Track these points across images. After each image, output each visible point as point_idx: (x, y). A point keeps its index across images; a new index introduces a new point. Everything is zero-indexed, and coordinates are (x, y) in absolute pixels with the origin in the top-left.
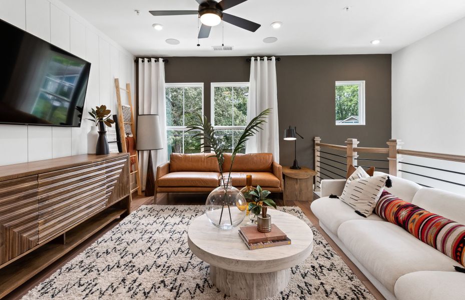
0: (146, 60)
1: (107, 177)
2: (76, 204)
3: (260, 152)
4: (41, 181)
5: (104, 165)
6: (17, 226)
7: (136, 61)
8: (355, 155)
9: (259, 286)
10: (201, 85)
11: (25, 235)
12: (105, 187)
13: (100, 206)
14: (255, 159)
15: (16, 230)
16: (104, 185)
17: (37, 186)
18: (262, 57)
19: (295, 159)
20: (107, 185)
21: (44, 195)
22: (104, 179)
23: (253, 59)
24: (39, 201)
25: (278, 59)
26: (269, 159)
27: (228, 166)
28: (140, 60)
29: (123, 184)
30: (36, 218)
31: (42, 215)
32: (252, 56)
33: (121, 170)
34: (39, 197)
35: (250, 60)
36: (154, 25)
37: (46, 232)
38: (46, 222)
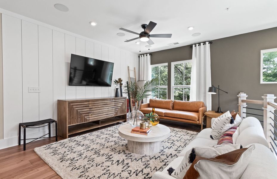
0: (143, 55)
1: (115, 105)
2: (101, 112)
3: (198, 101)
4: (90, 103)
5: (114, 101)
6: (83, 114)
7: (139, 57)
8: (245, 105)
9: (136, 148)
10: (167, 64)
11: (86, 117)
12: (114, 108)
13: (112, 115)
14: (191, 104)
15: (83, 115)
16: (114, 107)
17: (89, 104)
18: (199, 44)
19: (219, 107)
20: (115, 108)
21: (91, 107)
22: (113, 106)
23: (194, 46)
24: (90, 108)
25: (210, 42)
26: (200, 105)
27: (175, 107)
28: (140, 56)
29: (123, 109)
30: (89, 113)
31: (91, 113)
32: (192, 45)
33: (122, 103)
34: (90, 107)
35: (192, 47)
36: (136, 42)
37: (92, 118)
38: (91, 115)
